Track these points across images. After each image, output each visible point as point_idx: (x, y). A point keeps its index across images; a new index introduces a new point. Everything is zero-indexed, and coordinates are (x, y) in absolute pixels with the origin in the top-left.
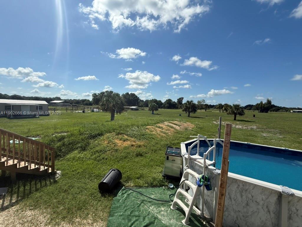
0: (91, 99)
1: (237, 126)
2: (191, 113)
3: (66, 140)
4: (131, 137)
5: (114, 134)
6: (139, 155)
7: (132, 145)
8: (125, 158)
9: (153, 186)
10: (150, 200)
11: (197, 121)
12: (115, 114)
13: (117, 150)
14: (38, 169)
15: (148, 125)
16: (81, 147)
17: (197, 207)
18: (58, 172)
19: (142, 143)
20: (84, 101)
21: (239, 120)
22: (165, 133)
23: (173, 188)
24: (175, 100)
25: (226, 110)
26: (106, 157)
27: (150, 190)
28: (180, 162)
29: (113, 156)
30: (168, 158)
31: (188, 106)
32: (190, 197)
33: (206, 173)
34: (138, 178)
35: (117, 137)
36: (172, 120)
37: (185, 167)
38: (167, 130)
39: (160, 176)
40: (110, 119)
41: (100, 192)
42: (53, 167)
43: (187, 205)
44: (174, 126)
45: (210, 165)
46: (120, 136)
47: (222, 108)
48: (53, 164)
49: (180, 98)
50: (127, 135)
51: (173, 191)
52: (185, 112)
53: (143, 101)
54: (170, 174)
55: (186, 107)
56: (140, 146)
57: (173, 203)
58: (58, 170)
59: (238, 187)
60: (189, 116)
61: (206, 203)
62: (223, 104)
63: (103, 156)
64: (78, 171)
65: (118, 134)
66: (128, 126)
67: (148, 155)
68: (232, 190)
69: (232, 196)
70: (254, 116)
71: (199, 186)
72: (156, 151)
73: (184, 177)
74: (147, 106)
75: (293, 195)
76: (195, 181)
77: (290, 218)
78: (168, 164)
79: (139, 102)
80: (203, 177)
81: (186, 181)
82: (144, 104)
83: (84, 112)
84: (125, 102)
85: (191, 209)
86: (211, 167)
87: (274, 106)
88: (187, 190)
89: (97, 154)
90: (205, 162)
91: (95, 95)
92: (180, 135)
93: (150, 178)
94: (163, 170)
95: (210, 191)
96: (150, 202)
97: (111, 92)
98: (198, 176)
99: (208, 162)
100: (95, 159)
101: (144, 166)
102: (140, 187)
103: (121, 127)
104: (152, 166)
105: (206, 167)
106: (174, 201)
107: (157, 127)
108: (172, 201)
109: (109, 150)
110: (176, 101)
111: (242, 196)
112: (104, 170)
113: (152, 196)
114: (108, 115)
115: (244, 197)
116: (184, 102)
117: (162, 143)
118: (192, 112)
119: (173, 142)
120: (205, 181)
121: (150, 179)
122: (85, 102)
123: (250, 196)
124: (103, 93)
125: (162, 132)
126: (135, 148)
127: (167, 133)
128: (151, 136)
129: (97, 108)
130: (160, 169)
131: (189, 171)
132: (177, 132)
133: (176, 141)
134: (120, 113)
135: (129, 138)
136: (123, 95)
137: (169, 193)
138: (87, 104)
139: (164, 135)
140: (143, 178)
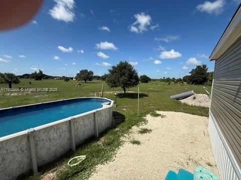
70: (30, 83)
87: (44, 75)
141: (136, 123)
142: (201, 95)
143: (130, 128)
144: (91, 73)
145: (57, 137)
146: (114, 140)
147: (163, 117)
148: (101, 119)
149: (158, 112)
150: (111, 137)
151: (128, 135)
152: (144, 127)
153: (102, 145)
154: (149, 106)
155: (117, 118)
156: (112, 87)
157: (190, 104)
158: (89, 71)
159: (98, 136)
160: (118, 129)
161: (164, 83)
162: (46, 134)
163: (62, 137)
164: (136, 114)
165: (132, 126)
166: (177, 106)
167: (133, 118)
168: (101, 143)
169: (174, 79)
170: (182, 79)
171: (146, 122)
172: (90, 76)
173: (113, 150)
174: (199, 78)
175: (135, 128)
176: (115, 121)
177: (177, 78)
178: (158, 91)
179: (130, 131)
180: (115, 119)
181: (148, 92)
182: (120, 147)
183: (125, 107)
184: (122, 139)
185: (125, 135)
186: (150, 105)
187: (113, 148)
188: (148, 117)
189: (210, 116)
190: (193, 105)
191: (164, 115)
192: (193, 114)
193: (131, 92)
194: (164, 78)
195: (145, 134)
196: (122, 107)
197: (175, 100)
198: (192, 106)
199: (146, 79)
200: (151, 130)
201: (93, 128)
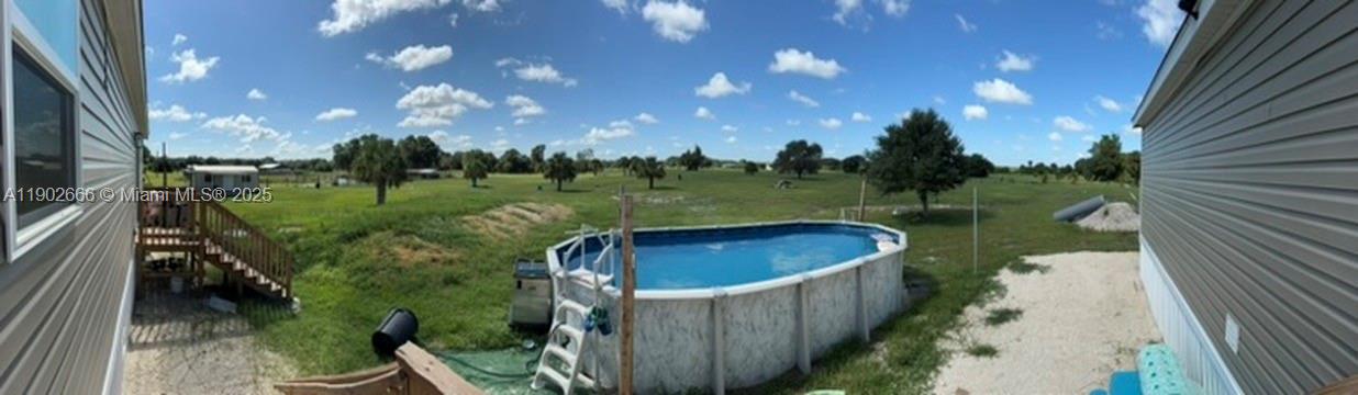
0: (330, 157)
1: (656, 201)
2: (563, 182)
3: (301, 240)
4: (431, 241)
5: (390, 233)
6: (451, 281)
7: (434, 260)
8: (421, 287)
9: (486, 346)
10: (485, 376)
11: (578, 200)
12: (387, 187)
13: (399, 270)
14: (269, 285)
15: (466, 213)
16: (328, 258)
17: (586, 375)
18: (296, 299)
19: (455, 256)
20: (315, 162)
21: (658, 189)
22: (507, 231)
23: (533, 349)
24: (526, 151)
25: (635, 168)
26: (379, 283)
27: (483, 356)
28: (546, 291)
29: (393, 281)
30: (519, 285)
31: (557, 165)
32: (570, 356)
33: (600, 301)
34: (453, 332)
35: (397, 239)
36: (523, 201)
37: (557, 297)
38: (511, 224)
39: (504, 328)
40: (375, 201)
41: (376, 352)
42: (288, 287)
43: (567, 375)
44: (528, 214)
45: (605, 284)
46: (404, 239)
47: (628, 166)
48: (289, 282)
49: (538, 148)
50: (421, 236)
51: (534, 356)
52: (549, 181)
53: (448, 155)
54: (526, 320)
55: (553, 166)
56: (451, 262)
57: (535, 378)
58: (296, 295)
59: (654, 315)
60: (559, 189)
61: (602, 361)
62: (629, 157)
63: (372, 279)
64: (329, 304)
65: (400, 233)
66: (418, 216)
67: (473, 281)
68: (645, 323)
69: (647, 334)
71: (589, 329)
72: (488, 272)
73: (558, 319)
74: (459, 167)
75: (725, 296)
76: (579, 323)
77: (725, 333)
78: (521, 300)
79: (440, 158)
80: (594, 312)
81: (562, 327)
82: (452, 163)
83: (318, 186)
84: (410, 158)
85: (575, 379)
86: (607, 288)
87: (705, 158)
88: (564, 346)
89: (360, 276)
90: (596, 279)
91: (338, 148)
92: (542, 235)
93: (481, 332)
94: (510, 314)
95: (608, 337)
96: (484, 380)
97: (374, 137)
98: (584, 310)
99: (603, 278)
100: (356, 285)
101: (465, 306)
102: (460, 350)
103: (404, 218)
104: (483, 307)
105: (599, 289)
106: (537, 374)
107: (487, 217)
108: (534, 374)
109: (384, 269)
110: (529, 154)
111: (662, 327)
112: (377, 310)
113: (489, 369)
114: (371, 192)
115: (665, 328)
116: (547, 155)
117: (503, 253)
118: (565, 178)
119: (527, 251)
120: (599, 316)
121: (481, 334)
122: (317, 166)
123: (673, 323)
124: (355, 142)
125: (500, 229)
126: (440, 266)
127: (513, 231)
128: (474, 240)
129: (343, 177)
130: (501, 312)
131: (568, 303)
132: (536, 228)
133: (534, 249)
134: (397, 185)
135: (424, 243)
136: (401, 142)
137: (526, 358)
138: (321, 170)
139: (506, 236)
140: (465, 330)
141: (975, 297)
142: (1118, 205)
143: (960, 312)
144: (817, 149)
145: (769, 324)
146: (918, 352)
147: (1044, 270)
148: (876, 286)
149: (1029, 260)
150: (907, 340)
151: (958, 332)
152: (1001, 304)
153: (885, 364)
154: (1001, 244)
155: (914, 286)
156: (889, 190)
157: (1098, 228)
158: (810, 144)
159: (867, 338)
160: (925, 318)
161: (1031, 178)
162: (747, 310)
163: (779, 328)
164: (968, 271)
165: (965, 304)
166: (1072, 238)
167: (961, 281)
168: (880, 359)
169: (1054, 166)
170: (1073, 166)
171: (1001, 290)
172: (814, 158)
173: (924, 378)
174: (1108, 166)
175: (973, 312)
176: (909, 292)
177: (1061, 164)
178: (1019, 202)
179: (962, 319)
180: (907, 286)
181: (991, 204)
182: (940, 368)
183: (931, 250)
184: (941, 344)
185: (949, 333)
186: (1006, 240)
187: (922, 371)
188: (1005, 276)
189: (1142, 247)
190: (1106, 229)
191: (1046, 264)
192: (1108, 250)
193: (941, 206)
194: (1030, 163)
195: (1005, 326)
196: (921, 252)
197: (1066, 223)
198: (1103, 232)
199: (981, 167)
200: (1019, 312)
201: (852, 313)
